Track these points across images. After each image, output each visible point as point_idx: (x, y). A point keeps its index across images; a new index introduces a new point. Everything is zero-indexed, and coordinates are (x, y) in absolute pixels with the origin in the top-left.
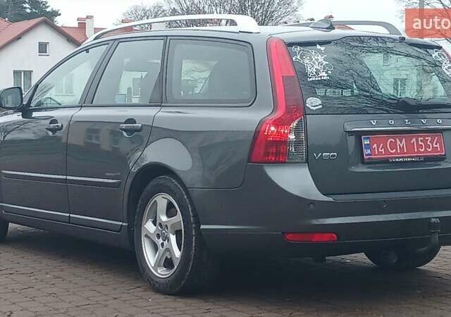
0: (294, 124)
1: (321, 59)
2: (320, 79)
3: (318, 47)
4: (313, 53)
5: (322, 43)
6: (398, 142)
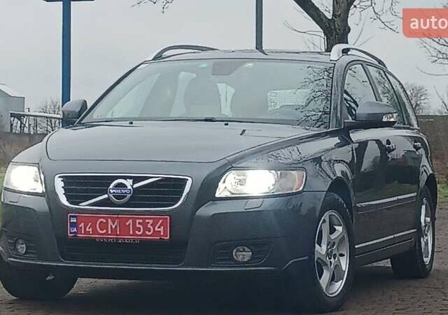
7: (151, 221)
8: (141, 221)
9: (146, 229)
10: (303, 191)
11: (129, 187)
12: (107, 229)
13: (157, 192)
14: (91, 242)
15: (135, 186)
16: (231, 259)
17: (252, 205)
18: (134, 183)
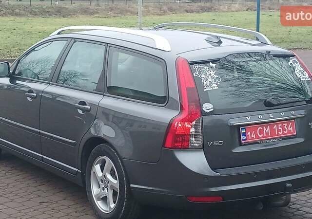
0: (194, 123)
1: (212, 73)
2: (212, 89)
3: (211, 64)
4: (208, 69)
5: (213, 61)
6: (265, 129)
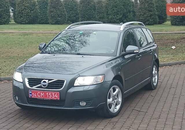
7: (54, 94)
8: (51, 93)
9: (52, 96)
10: (103, 82)
11: (47, 82)
12: (40, 96)
13: (55, 84)
14: (36, 99)
15: (49, 82)
16: (79, 105)
17: (86, 88)
18: (48, 81)
